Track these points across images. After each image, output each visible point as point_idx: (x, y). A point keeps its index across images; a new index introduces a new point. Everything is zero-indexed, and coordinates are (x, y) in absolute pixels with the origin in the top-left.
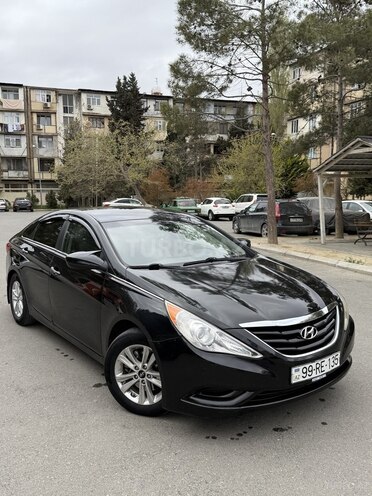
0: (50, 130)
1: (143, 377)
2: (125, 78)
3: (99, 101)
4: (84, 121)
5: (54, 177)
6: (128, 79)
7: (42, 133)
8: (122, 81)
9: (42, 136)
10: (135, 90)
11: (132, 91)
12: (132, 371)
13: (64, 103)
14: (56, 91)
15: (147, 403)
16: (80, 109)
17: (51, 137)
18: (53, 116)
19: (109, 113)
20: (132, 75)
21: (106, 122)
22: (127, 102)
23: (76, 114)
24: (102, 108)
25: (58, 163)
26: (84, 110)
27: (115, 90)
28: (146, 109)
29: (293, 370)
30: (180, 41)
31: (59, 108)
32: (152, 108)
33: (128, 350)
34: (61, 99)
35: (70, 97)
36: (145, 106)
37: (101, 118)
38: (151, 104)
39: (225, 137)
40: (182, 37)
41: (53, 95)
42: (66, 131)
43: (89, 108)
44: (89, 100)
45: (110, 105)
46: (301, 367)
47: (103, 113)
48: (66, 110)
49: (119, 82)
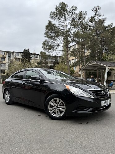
0: (4, 62)
1: (57, 108)
2: (26, 49)
3: (18, 55)
4: (14, 60)
5: (5, 75)
6: (27, 49)
7: (2, 63)
8: (25, 50)
9: (2, 64)
10: (29, 52)
11: (28, 52)
12: (54, 107)
13: (9, 55)
14: (6, 52)
15: (59, 116)
16: (13, 57)
17: (4, 64)
18: (5, 58)
19: (21, 58)
20: (28, 48)
21: (20, 60)
22: (27, 55)
23: (12, 58)
24: (20, 56)
25: (6, 71)
26: (14, 57)
27: (23, 52)
28: (32, 57)
29: (102, 102)
30: (45, 37)
31: (7, 56)
32: (33, 57)
33: (52, 100)
34: (8, 54)
35: (10, 54)
36: (31, 56)
37: (19, 59)
38: (33, 56)
39: (53, 65)
40: (46, 36)
41: (6, 53)
42: (9, 62)
43: (16, 56)
44: (16, 54)
45: (22, 56)
46: (103, 101)
47: (20, 58)
48: (9, 57)
49: (24, 50)
